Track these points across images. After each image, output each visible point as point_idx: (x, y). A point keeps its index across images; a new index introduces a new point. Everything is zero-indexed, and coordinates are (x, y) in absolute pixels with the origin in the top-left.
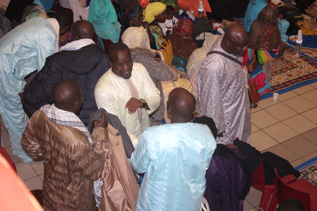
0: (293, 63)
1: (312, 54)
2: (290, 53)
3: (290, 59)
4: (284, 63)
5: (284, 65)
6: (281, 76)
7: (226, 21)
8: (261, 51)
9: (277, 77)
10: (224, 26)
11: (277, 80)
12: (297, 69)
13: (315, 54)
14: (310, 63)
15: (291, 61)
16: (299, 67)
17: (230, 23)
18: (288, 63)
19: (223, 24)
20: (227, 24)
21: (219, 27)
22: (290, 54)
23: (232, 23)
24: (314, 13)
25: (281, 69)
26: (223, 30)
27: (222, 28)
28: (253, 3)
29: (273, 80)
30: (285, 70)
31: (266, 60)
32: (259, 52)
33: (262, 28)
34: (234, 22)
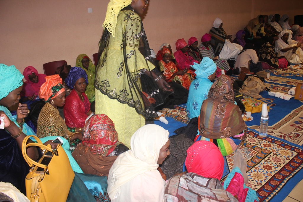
0: (260, 148)
1: (272, 132)
2: (249, 134)
3: (253, 143)
4: (251, 150)
5: (251, 152)
6: (257, 170)
7: (167, 109)
8: (223, 139)
9: (253, 173)
10: (166, 114)
11: (256, 179)
12: (270, 156)
13: (276, 132)
14: (280, 145)
15: (257, 145)
16: (271, 152)
17: (171, 111)
18: (255, 149)
19: (164, 112)
20: (168, 112)
21: (161, 116)
22: (249, 136)
23: (174, 110)
24: (247, 92)
25: (251, 159)
26: (166, 118)
27: (164, 117)
28: (195, 85)
29: (251, 180)
30: (257, 160)
31: (230, 150)
32: (219, 141)
33: (218, 108)
34: (175, 109)
